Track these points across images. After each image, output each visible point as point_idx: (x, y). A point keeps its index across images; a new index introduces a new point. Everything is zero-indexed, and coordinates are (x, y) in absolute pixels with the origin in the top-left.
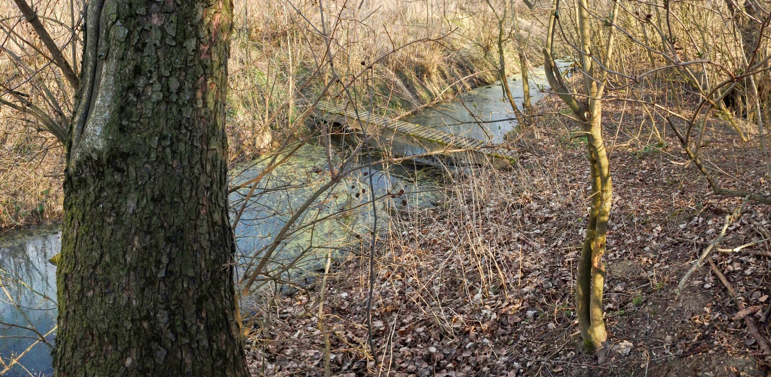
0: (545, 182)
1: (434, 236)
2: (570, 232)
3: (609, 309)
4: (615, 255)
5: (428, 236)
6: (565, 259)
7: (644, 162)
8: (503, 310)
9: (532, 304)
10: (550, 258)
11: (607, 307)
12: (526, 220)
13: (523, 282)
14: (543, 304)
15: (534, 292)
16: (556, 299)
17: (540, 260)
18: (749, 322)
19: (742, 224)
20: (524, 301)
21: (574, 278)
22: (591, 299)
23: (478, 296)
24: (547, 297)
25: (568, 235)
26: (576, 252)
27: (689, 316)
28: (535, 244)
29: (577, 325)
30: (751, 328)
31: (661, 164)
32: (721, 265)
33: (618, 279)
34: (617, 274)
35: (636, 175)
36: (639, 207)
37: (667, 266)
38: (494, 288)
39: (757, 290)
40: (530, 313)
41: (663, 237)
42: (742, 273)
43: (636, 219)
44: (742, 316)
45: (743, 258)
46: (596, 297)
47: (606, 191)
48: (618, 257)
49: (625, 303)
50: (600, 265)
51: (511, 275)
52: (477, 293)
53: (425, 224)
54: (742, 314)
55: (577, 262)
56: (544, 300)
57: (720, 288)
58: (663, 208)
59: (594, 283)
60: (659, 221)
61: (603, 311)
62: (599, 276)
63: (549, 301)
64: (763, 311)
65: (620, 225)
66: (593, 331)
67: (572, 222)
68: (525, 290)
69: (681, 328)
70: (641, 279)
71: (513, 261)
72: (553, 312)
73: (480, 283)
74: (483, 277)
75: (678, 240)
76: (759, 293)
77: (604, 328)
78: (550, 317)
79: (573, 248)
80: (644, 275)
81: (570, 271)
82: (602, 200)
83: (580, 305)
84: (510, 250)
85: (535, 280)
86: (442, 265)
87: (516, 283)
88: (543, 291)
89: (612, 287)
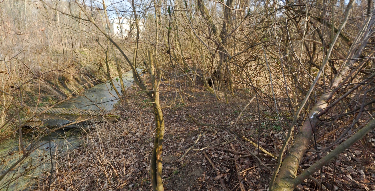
0: (133, 124)
1: (80, 162)
2: (146, 145)
3: (164, 177)
4: (166, 153)
5: (77, 164)
6: (144, 157)
7: (176, 112)
8: (118, 188)
9: (131, 181)
10: (138, 159)
11: (163, 176)
12: (126, 143)
13: (126, 172)
14: (136, 180)
15: (132, 176)
16: (141, 177)
17: (133, 160)
18: (222, 181)
19: (218, 136)
20: (128, 180)
21: (149, 166)
22: (157, 174)
23: (106, 185)
24: (137, 177)
25: (145, 146)
26: (149, 154)
27: (197, 178)
28: (131, 153)
29: (151, 187)
30: (222, 184)
31: (184, 112)
32: (209, 154)
33: (167, 164)
34: (167, 161)
35: (173, 117)
36: (175, 132)
37: (187, 156)
38: (113, 178)
39: (225, 166)
40: (131, 186)
41: (185, 143)
42: (218, 159)
43: (174, 137)
44: (218, 178)
45: (219, 152)
46: (159, 172)
47: (162, 127)
48: (167, 154)
49: (171, 174)
50: (160, 159)
51: (121, 170)
52: (105, 183)
53: (74, 158)
54: (218, 177)
55: (149, 158)
56: (137, 178)
57: (209, 165)
58: (185, 131)
59: (158, 167)
60: (183, 137)
61: (162, 178)
62: (160, 163)
63: (138, 178)
64: (228, 176)
65: (167, 140)
66: (158, 188)
67: (147, 141)
68: (128, 175)
69: (194, 184)
70: (176, 162)
71: (121, 163)
72: (141, 183)
73: (106, 178)
74: (107, 175)
75: (191, 144)
76: (225, 168)
77: (163, 186)
78: (139, 185)
79: (148, 152)
80: (178, 160)
81: (147, 163)
82: (160, 130)
83: (152, 177)
84: (119, 159)
85: (132, 170)
86: (86, 176)
87: (123, 173)
88: (136, 174)
89: (165, 167)
